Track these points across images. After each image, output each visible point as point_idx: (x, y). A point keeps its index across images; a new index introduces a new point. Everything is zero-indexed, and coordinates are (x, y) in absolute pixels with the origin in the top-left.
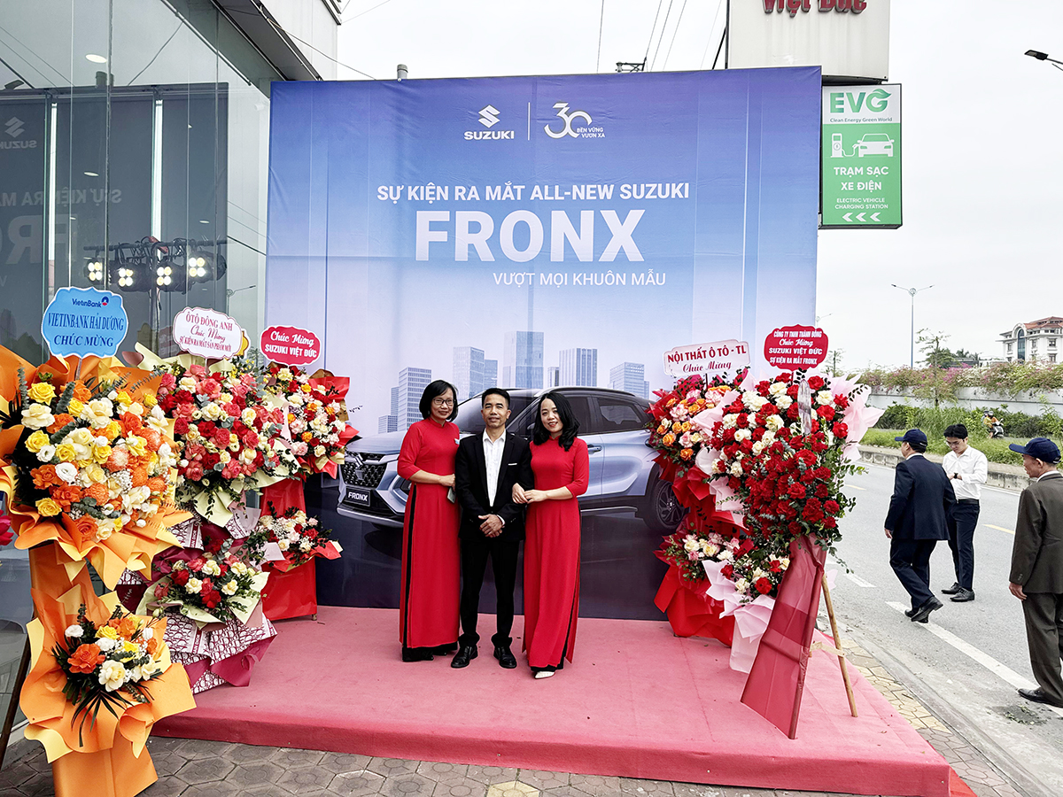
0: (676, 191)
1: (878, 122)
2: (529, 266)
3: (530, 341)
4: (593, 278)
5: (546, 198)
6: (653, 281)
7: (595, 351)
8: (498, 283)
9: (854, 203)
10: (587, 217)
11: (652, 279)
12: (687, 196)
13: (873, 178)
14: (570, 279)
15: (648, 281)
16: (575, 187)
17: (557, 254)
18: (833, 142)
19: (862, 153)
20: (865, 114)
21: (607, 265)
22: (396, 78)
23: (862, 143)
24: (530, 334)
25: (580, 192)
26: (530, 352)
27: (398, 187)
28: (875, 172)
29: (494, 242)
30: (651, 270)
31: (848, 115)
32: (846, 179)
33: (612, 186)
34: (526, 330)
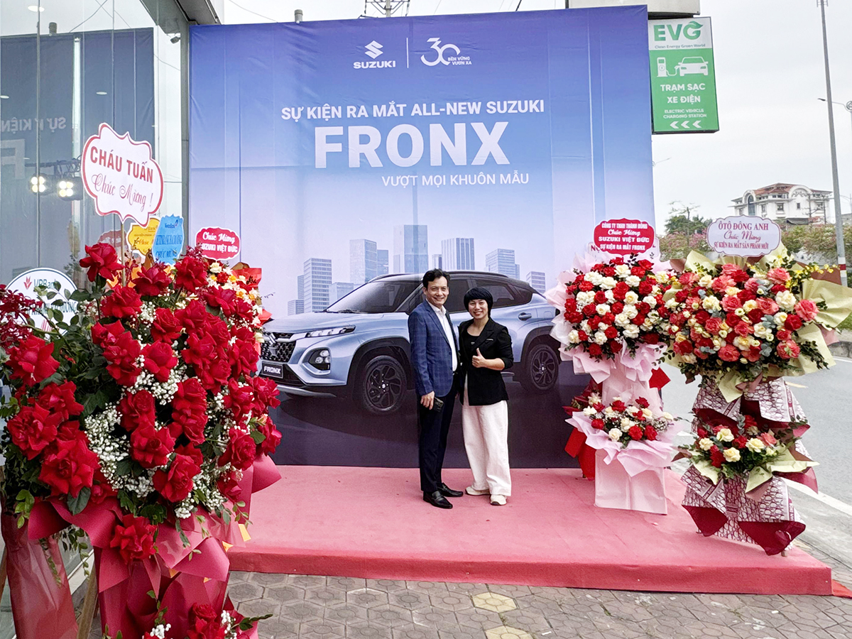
0: (533, 106)
1: (694, 48)
2: (413, 170)
3: (416, 234)
4: (467, 179)
5: (425, 113)
6: (518, 180)
7: (472, 240)
8: (386, 185)
9: (679, 114)
10: (460, 129)
11: (517, 178)
12: (542, 110)
13: (693, 92)
14: (448, 180)
15: (514, 180)
16: (448, 105)
17: (436, 159)
18: (659, 64)
19: (682, 74)
20: (683, 42)
21: (478, 168)
22: (294, 20)
23: (682, 65)
24: (416, 228)
25: (452, 108)
26: (416, 242)
27: (299, 109)
28: (694, 89)
29: (382, 151)
30: (516, 172)
31: (669, 43)
32: (671, 94)
33: (480, 103)
34: (413, 224)
